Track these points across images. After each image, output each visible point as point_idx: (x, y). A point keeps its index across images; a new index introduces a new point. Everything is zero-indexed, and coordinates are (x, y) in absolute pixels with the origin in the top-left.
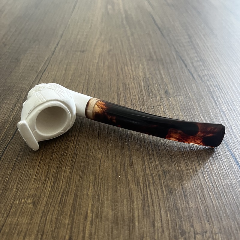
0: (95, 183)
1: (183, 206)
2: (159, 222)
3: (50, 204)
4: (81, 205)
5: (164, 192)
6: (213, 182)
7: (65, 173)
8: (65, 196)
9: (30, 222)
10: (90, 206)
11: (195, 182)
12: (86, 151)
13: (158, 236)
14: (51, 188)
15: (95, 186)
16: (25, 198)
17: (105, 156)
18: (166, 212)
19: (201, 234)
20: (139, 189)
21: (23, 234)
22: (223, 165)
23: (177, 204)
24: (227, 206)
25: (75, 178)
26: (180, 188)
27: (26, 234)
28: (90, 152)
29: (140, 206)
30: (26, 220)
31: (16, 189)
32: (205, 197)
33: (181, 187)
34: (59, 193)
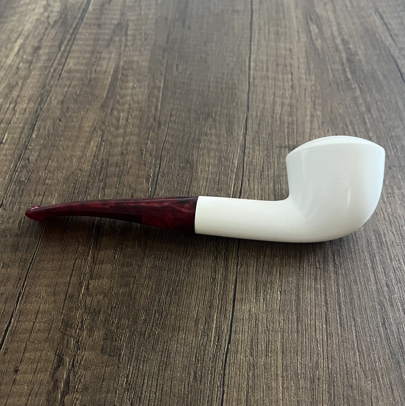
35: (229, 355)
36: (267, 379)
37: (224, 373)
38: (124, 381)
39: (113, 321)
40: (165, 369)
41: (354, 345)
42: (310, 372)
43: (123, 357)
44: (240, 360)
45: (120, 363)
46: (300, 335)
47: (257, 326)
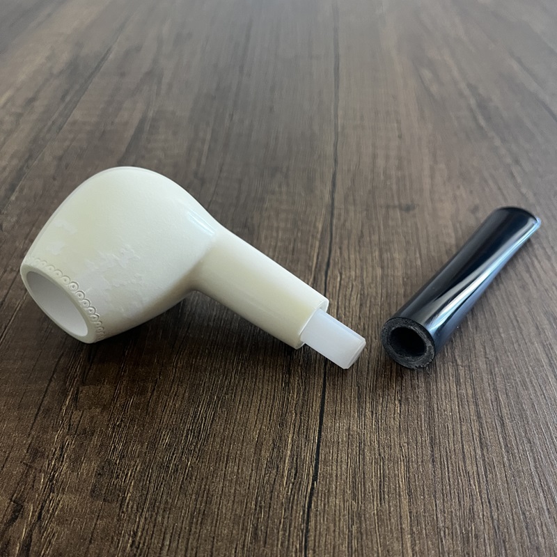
35: (314, 499)
36: (385, 538)
37: (307, 528)
38: (127, 542)
39: (115, 447)
40: (201, 523)
41: (534, 482)
42: (460, 526)
43: (128, 503)
44: (335, 506)
45: (123, 512)
46: (438, 466)
47: (361, 452)
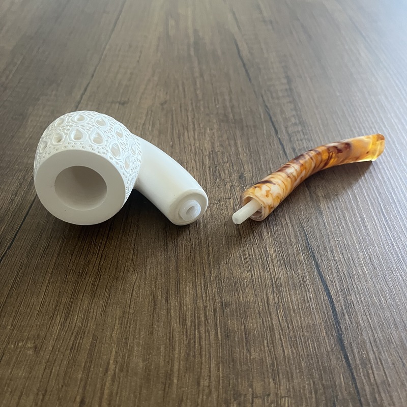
0: (124, 320)
1: (242, 357)
2: (206, 380)
3: (57, 350)
4: (101, 352)
5: (218, 335)
6: (288, 322)
7: (82, 304)
8: (79, 338)
9: (28, 377)
10: (114, 353)
11: (264, 321)
12: (114, 271)
13: (202, 400)
14: (61, 325)
15: (123, 324)
16: (23, 341)
17: (141, 278)
18: (217, 365)
19: (261, 398)
20: (185, 330)
21: (18, 393)
22: (307, 295)
23: (234, 352)
24: (303, 358)
25: (95, 311)
26: (241, 329)
27: (22, 393)
28: (120, 272)
29: (183, 355)
30: (23, 373)
31: (12, 326)
32: (275, 344)
33: (243, 327)
34: (72, 334)
